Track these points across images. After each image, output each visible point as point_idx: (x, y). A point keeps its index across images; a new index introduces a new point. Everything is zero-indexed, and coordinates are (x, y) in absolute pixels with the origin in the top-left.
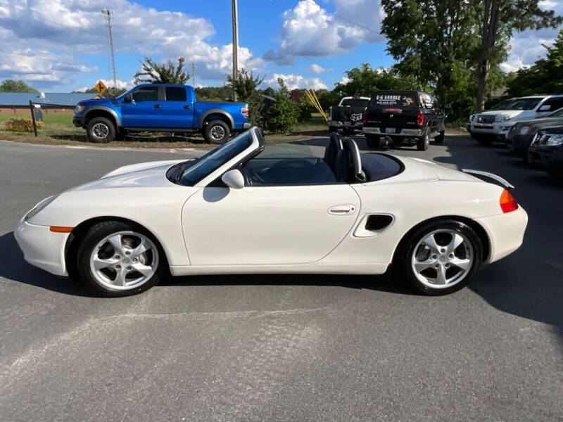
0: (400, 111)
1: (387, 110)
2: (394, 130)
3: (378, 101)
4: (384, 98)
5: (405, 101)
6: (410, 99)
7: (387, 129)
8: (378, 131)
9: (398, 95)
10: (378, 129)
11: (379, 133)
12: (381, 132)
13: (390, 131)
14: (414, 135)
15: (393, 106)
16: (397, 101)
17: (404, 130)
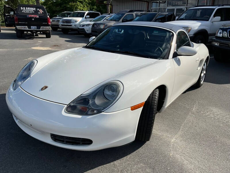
0: (38, 17)
1: (30, 16)
2: (36, 27)
3: (22, 10)
4: (26, 9)
5: (39, 11)
6: (42, 10)
7: (31, 27)
8: (27, 28)
9: (34, 7)
10: (27, 26)
11: (28, 29)
12: (29, 29)
13: (33, 28)
14: (47, 30)
15: (32, 14)
16: (34, 11)
17: (41, 27)
